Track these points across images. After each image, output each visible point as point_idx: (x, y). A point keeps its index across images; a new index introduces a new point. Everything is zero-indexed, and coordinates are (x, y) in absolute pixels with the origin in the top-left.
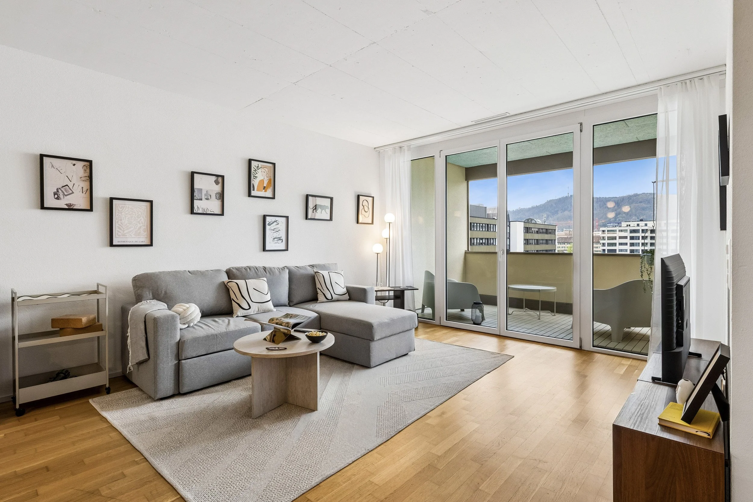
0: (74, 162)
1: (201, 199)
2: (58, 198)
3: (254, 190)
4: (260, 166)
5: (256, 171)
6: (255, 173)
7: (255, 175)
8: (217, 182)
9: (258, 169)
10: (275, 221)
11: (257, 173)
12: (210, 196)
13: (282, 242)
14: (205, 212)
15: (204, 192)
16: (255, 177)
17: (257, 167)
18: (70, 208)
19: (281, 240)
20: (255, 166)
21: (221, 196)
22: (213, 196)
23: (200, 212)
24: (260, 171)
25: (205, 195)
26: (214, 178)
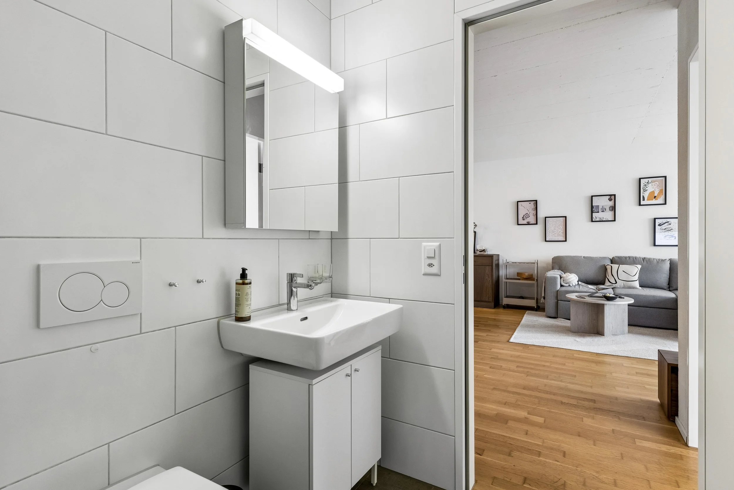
0: (530, 202)
1: (598, 212)
2: (524, 220)
3: (644, 200)
4: (650, 181)
5: (646, 185)
6: (645, 187)
7: (645, 189)
8: (610, 200)
9: (648, 184)
10: (666, 222)
11: (647, 187)
12: (605, 209)
13: (675, 239)
14: (601, 220)
15: (600, 207)
16: (645, 191)
17: (647, 182)
18: (528, 224)
19: (674, 238)
20: (645, 182)
21: (613, 208)
22: (608, 209)
23: (598, 220)
24: (650, 185)
25: (601, 209)
26: (608, 197)
